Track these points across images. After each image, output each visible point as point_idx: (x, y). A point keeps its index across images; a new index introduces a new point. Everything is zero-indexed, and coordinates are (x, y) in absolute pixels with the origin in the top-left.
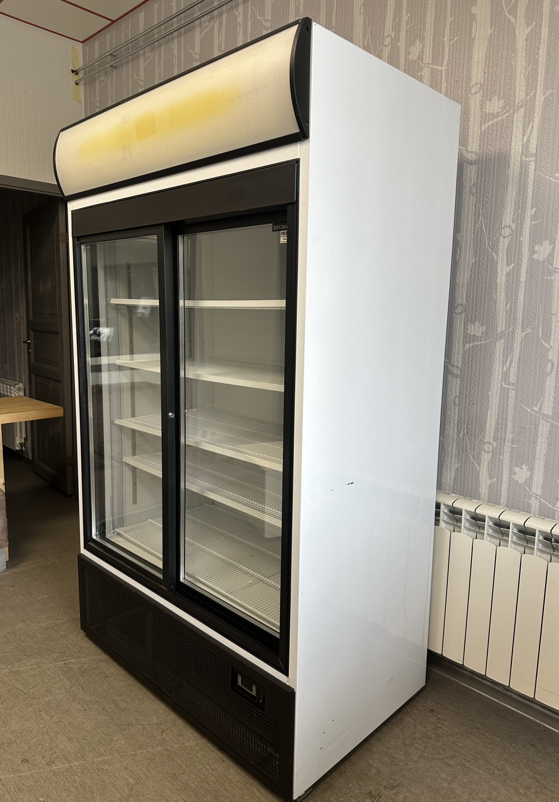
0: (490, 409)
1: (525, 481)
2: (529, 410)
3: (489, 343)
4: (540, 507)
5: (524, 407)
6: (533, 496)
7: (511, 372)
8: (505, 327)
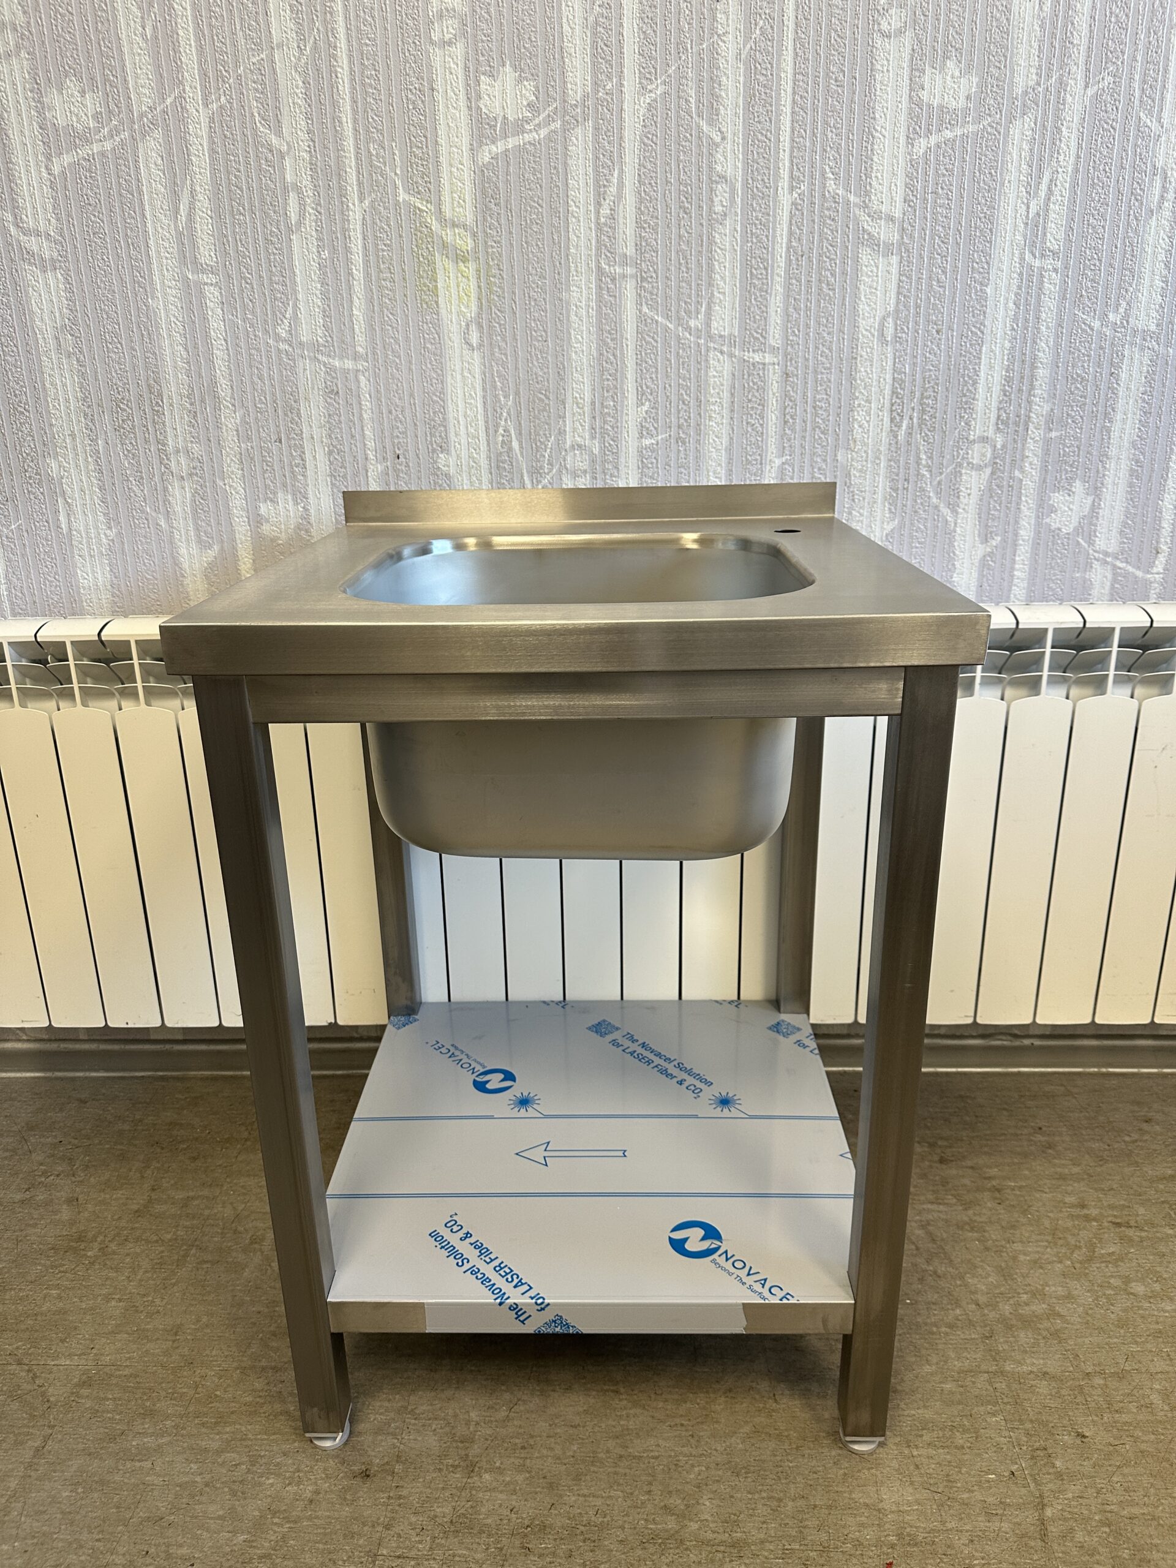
0: (987, 338)
1: (1077, 524)
2: (1096, 324)
3: (989, 130)
4: (1115, 580)
5: (1085, 317)
6: (1098, 560)
7: (1052, 215)
8: (1037, 74)
